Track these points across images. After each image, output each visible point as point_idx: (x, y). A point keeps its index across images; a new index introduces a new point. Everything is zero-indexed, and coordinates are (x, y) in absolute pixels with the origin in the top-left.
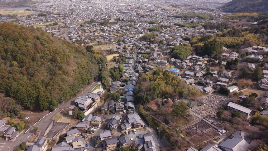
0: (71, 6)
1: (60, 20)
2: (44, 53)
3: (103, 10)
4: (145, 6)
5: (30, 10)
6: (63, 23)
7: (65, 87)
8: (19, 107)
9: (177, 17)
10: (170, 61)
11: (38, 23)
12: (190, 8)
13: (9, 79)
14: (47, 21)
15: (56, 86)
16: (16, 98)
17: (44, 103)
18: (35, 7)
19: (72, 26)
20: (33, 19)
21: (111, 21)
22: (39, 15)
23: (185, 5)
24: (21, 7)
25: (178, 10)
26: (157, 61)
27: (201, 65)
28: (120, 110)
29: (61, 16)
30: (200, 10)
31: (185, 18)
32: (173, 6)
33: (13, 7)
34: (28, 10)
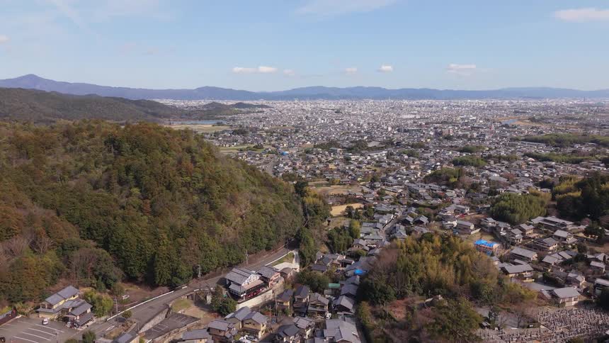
0: (300, 119)
1: (270, 141)
2: (191, 177)
3: (362, 126)
4: (462, 119)
5: (223, 125)
6: (274, 146)
7: (211, 244)
8: (116, 273)
9: (536, 141)
10: (484, 226)
11: (227, 145)
12: (577, 125)
13: (115, 219)
14: (245, 143)
15: (194, 240)
16: (117, 254)
17: (163, 269)
18: (234, 120)
19: (287, 152)
20: (220, 139)
21: (370, 145)
22: (235, 132)
23: (567, 118)
24: (208, 119)
25: (543, 127)
26: (449, 222)
27: (565, 239)
28: (318, 309)
29: (274, 134)
30: (605, 128)
31: (559, 143)
32: (532, 120)
33: (195, 119)
34: (219, 124)
